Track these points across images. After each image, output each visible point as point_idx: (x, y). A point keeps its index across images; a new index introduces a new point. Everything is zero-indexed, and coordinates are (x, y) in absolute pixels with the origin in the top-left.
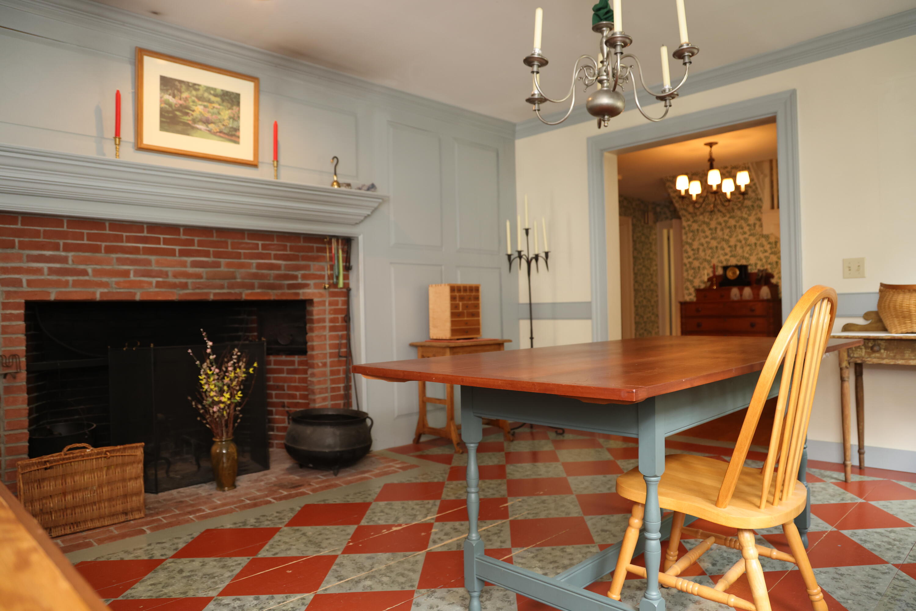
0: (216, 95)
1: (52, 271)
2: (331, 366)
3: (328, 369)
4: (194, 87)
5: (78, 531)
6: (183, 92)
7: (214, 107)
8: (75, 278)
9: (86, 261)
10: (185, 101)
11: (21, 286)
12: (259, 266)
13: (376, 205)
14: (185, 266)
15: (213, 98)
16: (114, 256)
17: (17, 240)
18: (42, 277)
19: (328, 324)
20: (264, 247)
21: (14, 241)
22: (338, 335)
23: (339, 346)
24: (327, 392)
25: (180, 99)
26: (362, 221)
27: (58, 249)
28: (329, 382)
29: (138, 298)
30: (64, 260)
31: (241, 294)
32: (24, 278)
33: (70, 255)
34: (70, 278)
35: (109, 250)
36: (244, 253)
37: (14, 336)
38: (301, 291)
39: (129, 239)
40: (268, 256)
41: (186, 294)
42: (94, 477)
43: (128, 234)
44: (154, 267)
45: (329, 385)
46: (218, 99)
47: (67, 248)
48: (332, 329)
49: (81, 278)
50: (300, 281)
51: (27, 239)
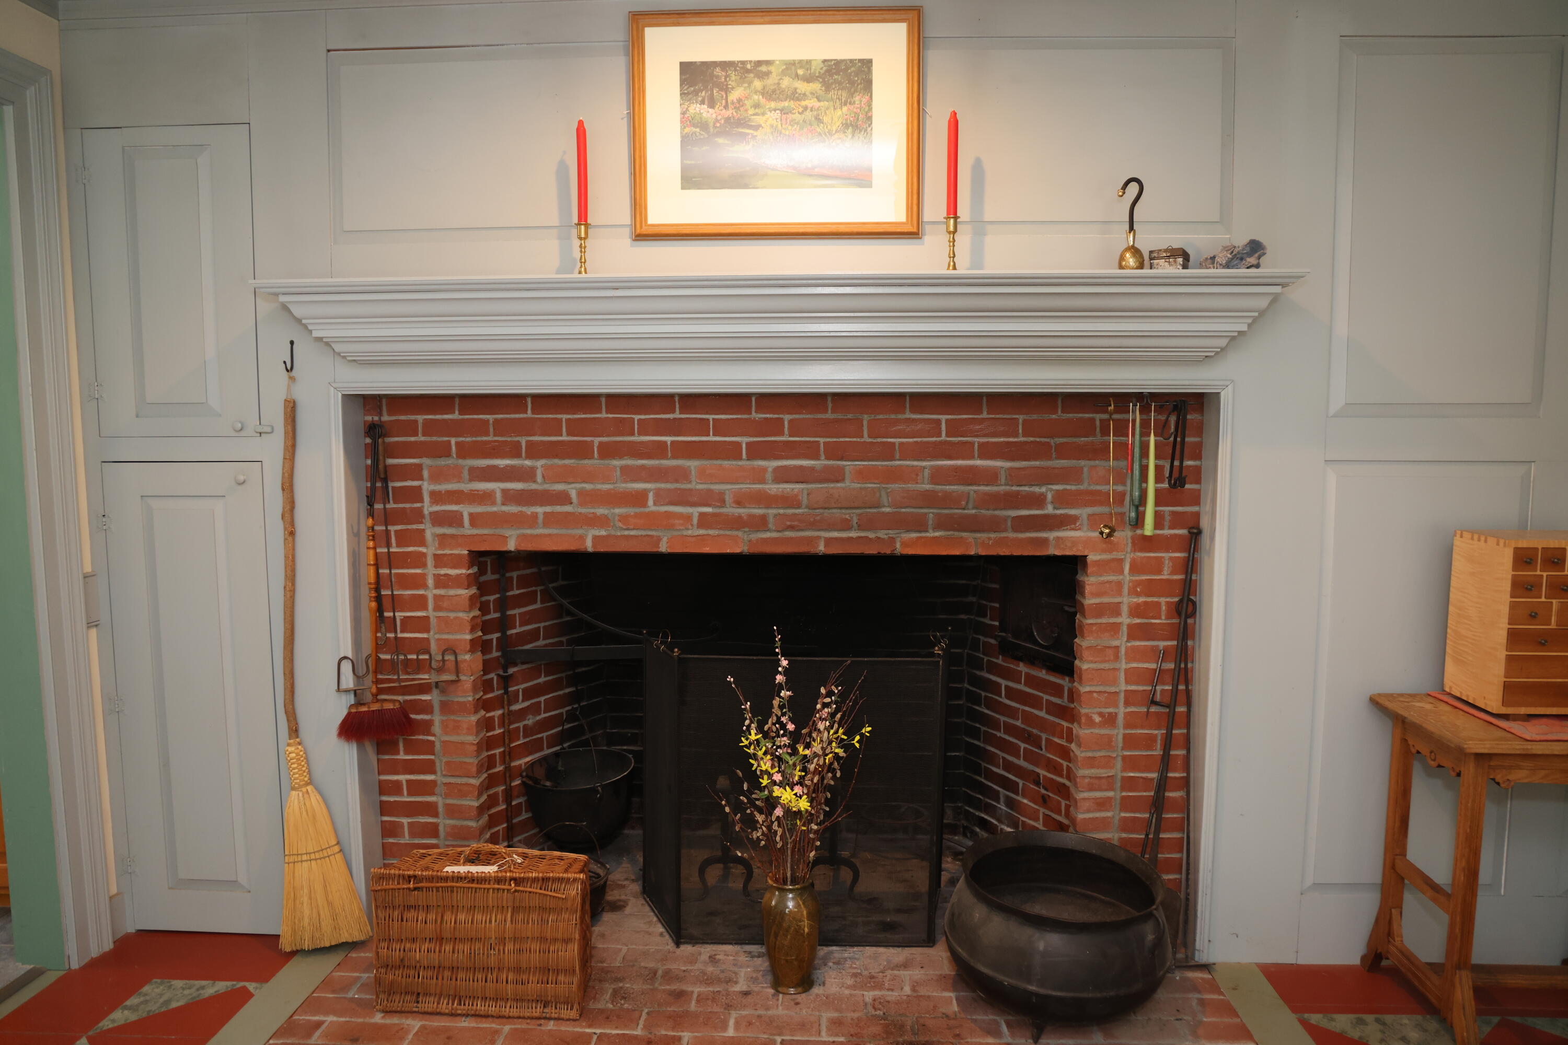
0: (808, 79)
1: (509, 498)
2: (1127, 726)
3: (1119, 733)
4: (758, 68)
5: (459, 1012)
6: (733, 88)
7: (806, 108)
8: (548, 509)
9: (567, 476)
10: (737, 109)
11: (461, 525)
12: (938, 476)
13: (1263, 303)
14: (763, 481)
15: (802, 87)
16: (617, 463)
17: (453, 441)
18: (495, 509)
19: (1125, 619)
20: (953, 428)
21: (449, 442)
22: (1155, 649)
23: (1156, 677)
24: (1111, 788)
25: (726, 107)
26: (1221, 352)
27: (518, 455)
28: (1119, 764)
29: (663, 548)
30: (528, 475)
31: (892, 540)
32: (466, 510)
33: (540, 463)
34: (540, 510)
35: (608, 452)
36: (901, 444)
37: (452, 615)
38: (1052, 535)
39: (645, 428)
40: (964, 451)
41: (765, 541)
42: (490, 922)
43: (643, 417)
44: (696, 485)
45: (1117, 770)
46: (816, 86)
47: (534, 451)
48: (1135, 632)
49: (558, 509)
50: (1049, 510)
51: (469, 439)
